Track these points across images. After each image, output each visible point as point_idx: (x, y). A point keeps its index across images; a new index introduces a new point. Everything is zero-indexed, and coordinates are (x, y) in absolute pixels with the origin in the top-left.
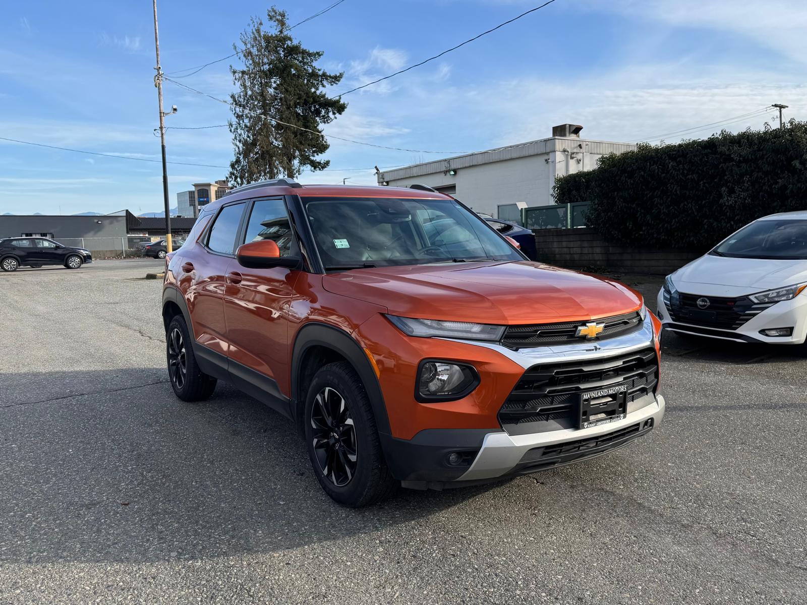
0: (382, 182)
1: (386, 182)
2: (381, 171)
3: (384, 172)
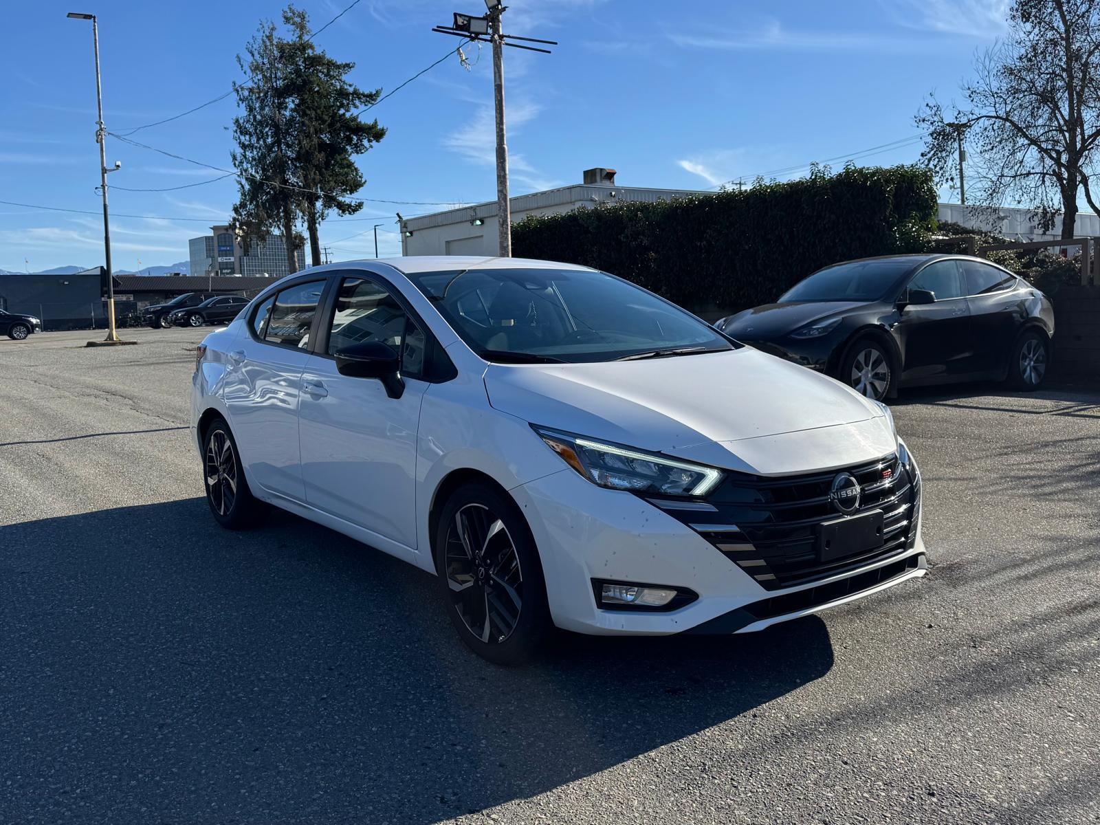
0: (406, 232)
1: (409, 233)
3: (408, 220)
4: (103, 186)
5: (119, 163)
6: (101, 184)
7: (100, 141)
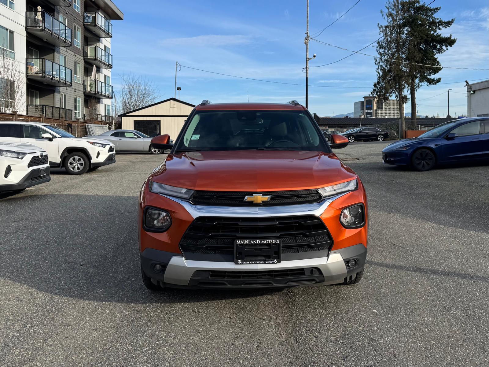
0: (470, 91)
1: (473, 91)
2: (470, 83)
3: (472, 84)
4: (306, 67)
5: (315, 54)
6: (306, 66)
7: (306, 43)
